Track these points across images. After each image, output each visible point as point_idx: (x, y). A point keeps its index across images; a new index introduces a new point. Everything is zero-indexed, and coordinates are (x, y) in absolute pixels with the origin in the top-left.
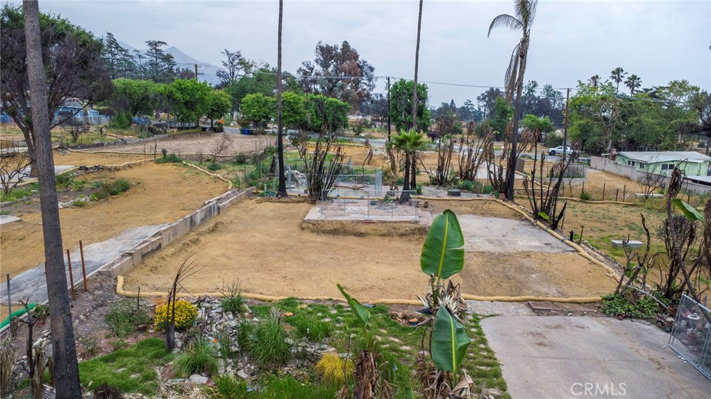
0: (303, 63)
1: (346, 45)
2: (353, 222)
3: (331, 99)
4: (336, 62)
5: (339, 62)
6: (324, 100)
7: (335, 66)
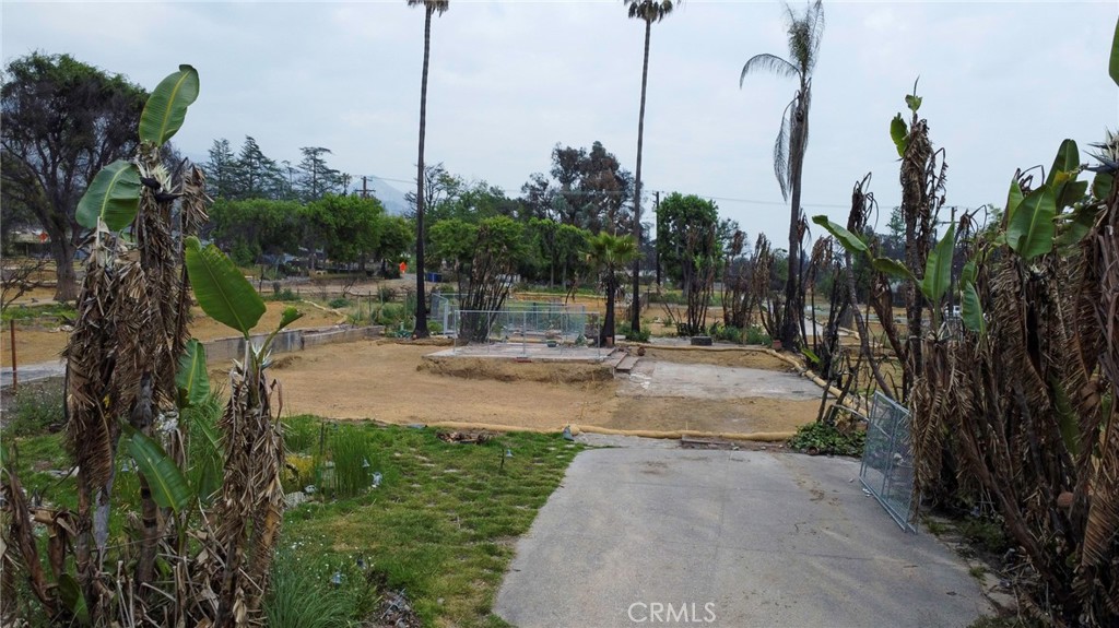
0: (531, 176)
1: (598, 147)
2: (497, 359)
3: (564, 226)
4: (583, 173)
5: (587, 175)
6: (555, 228)
7: (582, 181)
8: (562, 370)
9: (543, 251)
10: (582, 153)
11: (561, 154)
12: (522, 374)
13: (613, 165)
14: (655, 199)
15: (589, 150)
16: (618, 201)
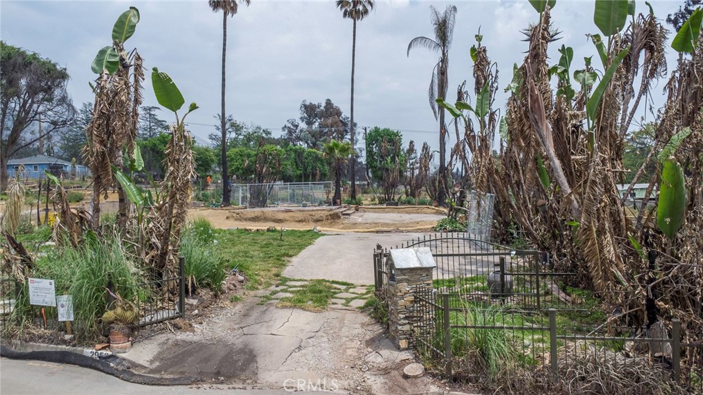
0: (288, 121)
1: (329, 103)
2: (273, 211)
3: (310, 149)
4: (320, 119)
5: (323, 120)
6: (304, 150)
7: (320, 124)
8: (311, 215)
9: (297, 165)
10: (319, 106)
11: (306, 107)
12: (288, 218)
13: (338, 113)
14: (364, 131)
15: (323, 104)
16: (342, 135)
